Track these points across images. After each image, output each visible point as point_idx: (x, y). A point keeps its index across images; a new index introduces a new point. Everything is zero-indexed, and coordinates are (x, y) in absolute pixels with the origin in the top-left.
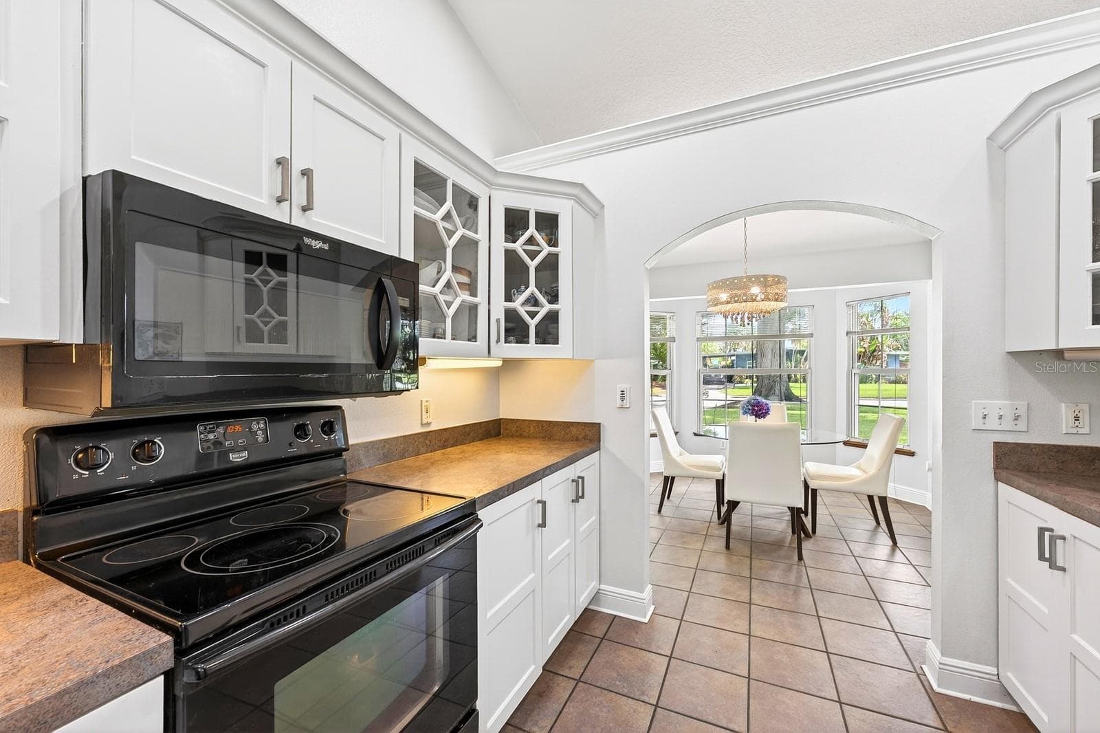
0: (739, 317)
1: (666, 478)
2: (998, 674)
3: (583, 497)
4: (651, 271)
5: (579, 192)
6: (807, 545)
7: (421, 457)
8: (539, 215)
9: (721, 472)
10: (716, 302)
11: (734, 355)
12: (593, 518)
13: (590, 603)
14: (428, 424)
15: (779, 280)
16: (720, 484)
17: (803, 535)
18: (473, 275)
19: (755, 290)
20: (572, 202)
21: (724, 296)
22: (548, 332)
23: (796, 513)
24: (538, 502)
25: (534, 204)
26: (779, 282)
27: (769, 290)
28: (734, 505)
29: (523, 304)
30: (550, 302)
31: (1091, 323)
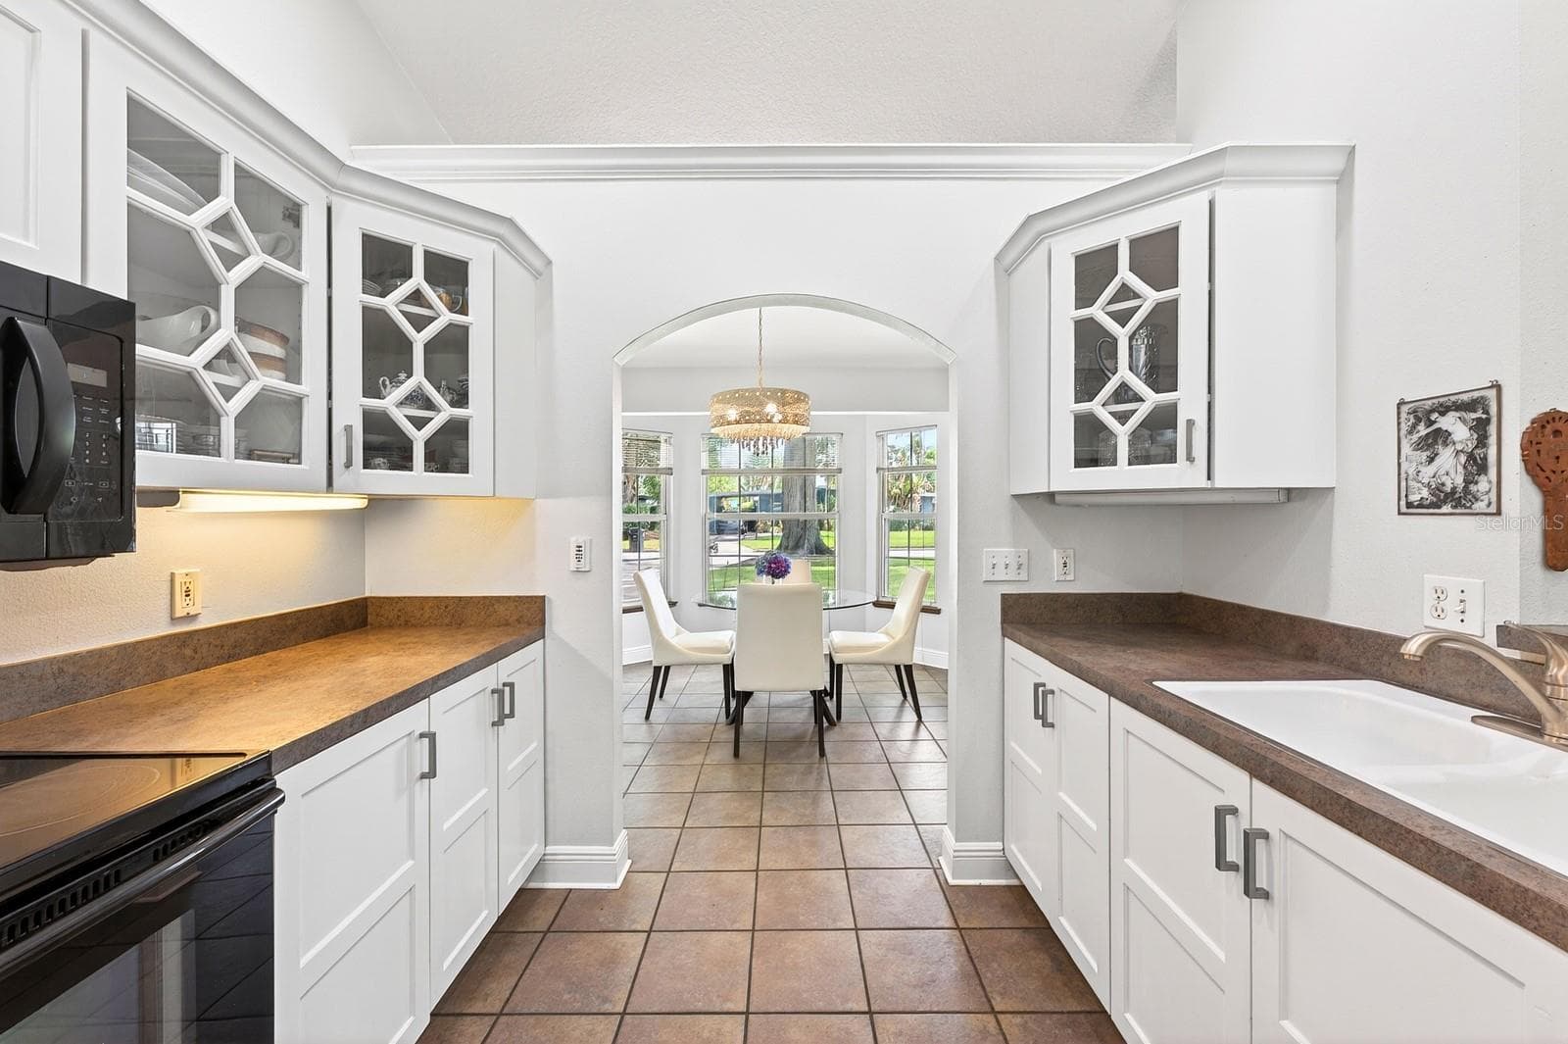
0: (752, 443)
1: (657, 669)
2: (1003, 849)
3: (512, 715)
4: (626, 371)
5: (505, 231)
6: (830, 738)
7: (170, 683)
8: (430, 257)
9: (730, 654)
10: (723, 421)
11: (755, 495)
12: (534, 745)
13: (528, 880)
14: (190, 618)
15: (800, 397)
16: (729, 670)
17: (826, 724)
18: (292, 344)
19: (771, 408)
20: (494, 246)
21: (732, 414)
22: (449, 452)
23: (818, 696)
24: (422, 736)
25: (422, 237)
26: (798, 400)
27: (788, 409)
28: (745, 697)
29: (401, 403)
30: (453, 404)
31: (1073, 465)
